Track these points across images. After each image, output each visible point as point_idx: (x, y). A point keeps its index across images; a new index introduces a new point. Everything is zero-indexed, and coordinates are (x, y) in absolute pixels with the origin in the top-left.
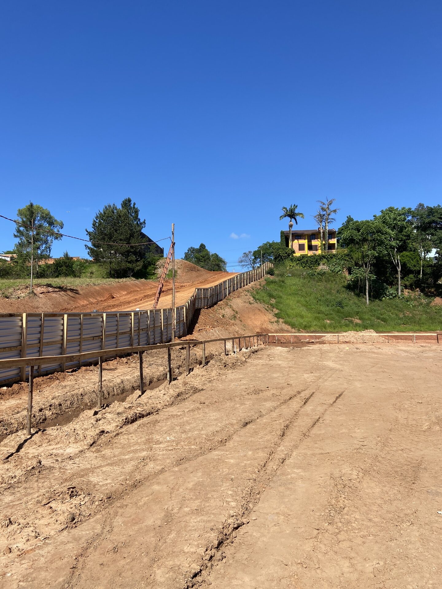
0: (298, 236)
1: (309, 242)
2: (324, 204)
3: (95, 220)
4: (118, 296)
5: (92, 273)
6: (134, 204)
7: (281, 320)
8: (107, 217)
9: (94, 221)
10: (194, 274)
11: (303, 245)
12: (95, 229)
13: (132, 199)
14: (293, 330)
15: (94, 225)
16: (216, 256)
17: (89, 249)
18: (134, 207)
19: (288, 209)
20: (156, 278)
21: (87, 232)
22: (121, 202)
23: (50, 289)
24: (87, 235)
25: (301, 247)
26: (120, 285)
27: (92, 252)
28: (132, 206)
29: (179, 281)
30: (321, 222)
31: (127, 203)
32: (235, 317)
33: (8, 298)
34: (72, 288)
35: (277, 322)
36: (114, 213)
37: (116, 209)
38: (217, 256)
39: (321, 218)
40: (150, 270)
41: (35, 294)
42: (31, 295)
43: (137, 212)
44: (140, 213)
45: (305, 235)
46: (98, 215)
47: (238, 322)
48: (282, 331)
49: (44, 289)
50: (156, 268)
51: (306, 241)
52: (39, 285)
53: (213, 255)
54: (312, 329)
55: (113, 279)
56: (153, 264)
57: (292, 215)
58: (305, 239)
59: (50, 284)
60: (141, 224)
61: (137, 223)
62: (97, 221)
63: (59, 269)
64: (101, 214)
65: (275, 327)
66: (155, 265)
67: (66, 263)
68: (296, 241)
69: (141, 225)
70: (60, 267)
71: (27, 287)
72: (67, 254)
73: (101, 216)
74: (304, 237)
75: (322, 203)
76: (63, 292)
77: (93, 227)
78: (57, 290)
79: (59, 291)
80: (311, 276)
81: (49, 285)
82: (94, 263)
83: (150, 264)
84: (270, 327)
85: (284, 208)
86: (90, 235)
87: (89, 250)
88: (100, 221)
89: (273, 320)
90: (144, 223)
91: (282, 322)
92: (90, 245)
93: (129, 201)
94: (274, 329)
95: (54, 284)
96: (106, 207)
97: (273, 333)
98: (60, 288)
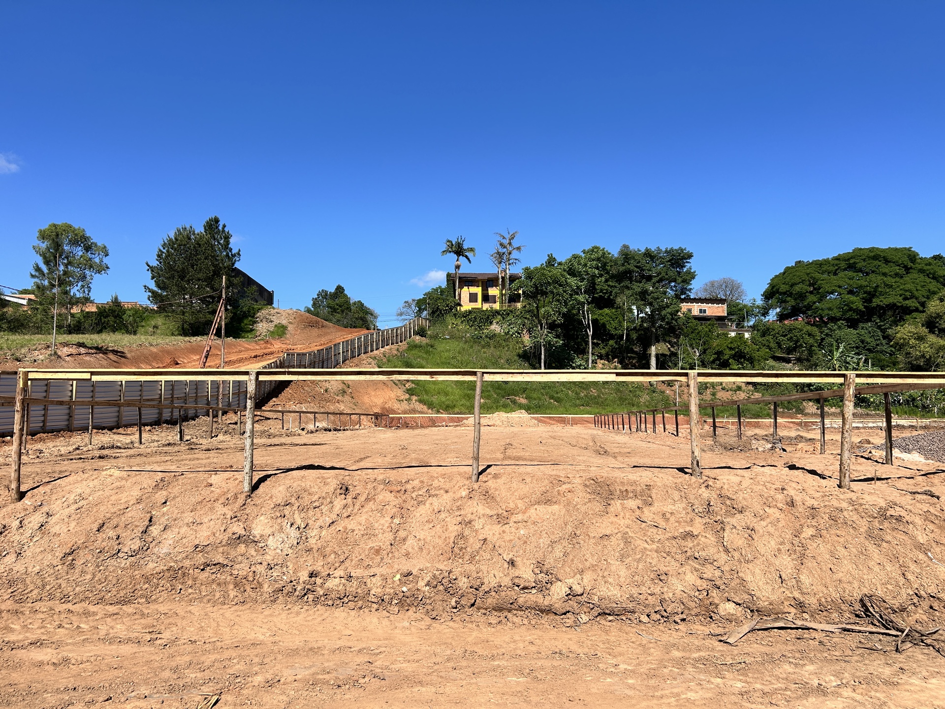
0: (468, 281)
1: (485, 290)
2: (504, 238)
3: (162, 249)
4: (186, 361)
5: (156, 327)
6: (224, 226)
7: (414, 398)
8: (180, 245)
9: (160, 250)
10: (315, 332)
11: (476, 294)
12: (160, 263)
13: (220, 219)
14: (430, 411)
15: (159, 256)
16: (360, 305)
17: (150, 291)
18: (223, 231)
19: (454, 243)
20: (253, 336)
21: (148, 266)
22: (204, 223)
23: (82, 350)
24: (148, 270)
25: (473, 298)
26: (191, 346)
27: (155, 296)
28: (220, 228)
29: (288, 342)
30: (500, 263)
31: (213, 225)
32: (344, 392)
33: (20, 361)
34: (116, 348)
35: (409, 400)
36: (190, 239)
37: (194, 234)
38: (362, 305)
39: (500, 257)
40: (246, 324)
41: (59, 357)
42: (53, 358)
43: (227, 238)
44: (232, 240)
45: (478, 281)
46: (166, 241)
47: (347, 398)
48: (414, 411)
49: (73, 350)
50: (255, 322)
51: (480, 288)
52: (66, 344)
53: (355, 303)
54: (456, 410)
55: (182, 337)
56: (250, 316)
57: (459, 250)
58: (478, 286)
59: (83, 343)
60: (234, 256)
61: (227, 255)
62: (165, 251)
63: (103, 320)
64: (171, 240)
65: (405, 406)
66: (253, 317)
67: (115, 311)
68: (465, 289)
69: (232, 257)
70: (105, 317)
71: (48, 347)
72: (116, 298)
73: (170, 244)
74: (477, 284)
75: (501, 236)
76: (101, 355)
77: (157, 260)
78: (93, 351)
79: (96, 353)
80: (477, 340)
81: (81, 345)
82: (156, 312)
83: (245, 315)
84: (396, 406)
85: (449, 241)
86: (152, 271)
87: (150, 294)
88: (168, 251)
89: (402, 397)
90: (239, 254)
91: (416, 401)
92: (152, 285)
93: (217, 221)
94: (402, 409)
95: (88, 343)
96: (179, 231)
97: (399, 414)
98: (97, 348)
